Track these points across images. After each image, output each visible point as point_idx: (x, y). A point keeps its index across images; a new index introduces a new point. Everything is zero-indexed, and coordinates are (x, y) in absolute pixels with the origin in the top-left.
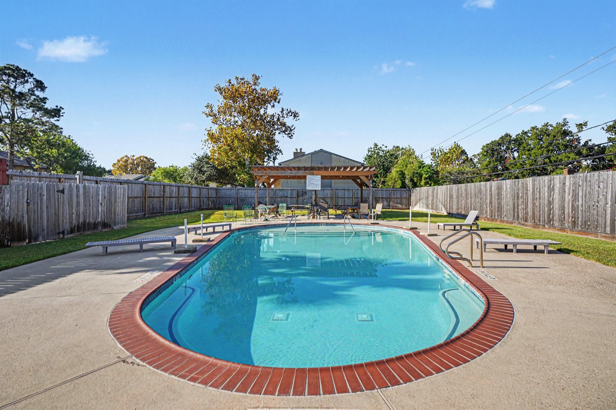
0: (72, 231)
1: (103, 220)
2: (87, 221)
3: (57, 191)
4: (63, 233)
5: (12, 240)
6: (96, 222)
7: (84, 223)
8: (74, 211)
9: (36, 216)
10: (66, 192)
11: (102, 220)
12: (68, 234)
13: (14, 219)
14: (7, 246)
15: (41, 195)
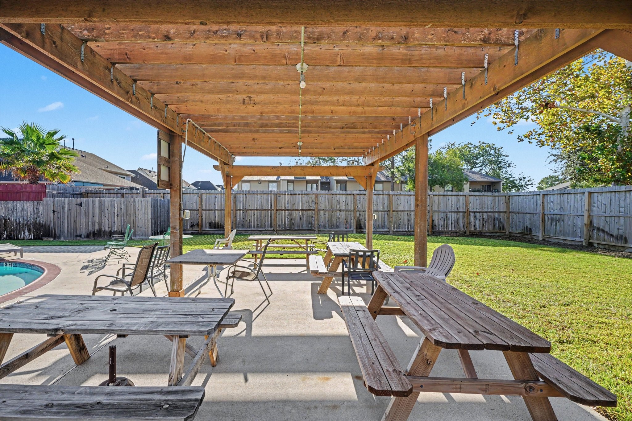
0: (88, 236)
1: (120, 230)
2: (103, 229)
3: (76, 205)
4: (80, 236)
5: (45, 236)
6: (112, 231)
7: (100, 231)
8: (90, 220)
9: (59, 222)
10: (83, 205)
11: (118, 229)
12: (85, 237)
13: (45, 222)
14: (42, 239)
15: (63, 208)
